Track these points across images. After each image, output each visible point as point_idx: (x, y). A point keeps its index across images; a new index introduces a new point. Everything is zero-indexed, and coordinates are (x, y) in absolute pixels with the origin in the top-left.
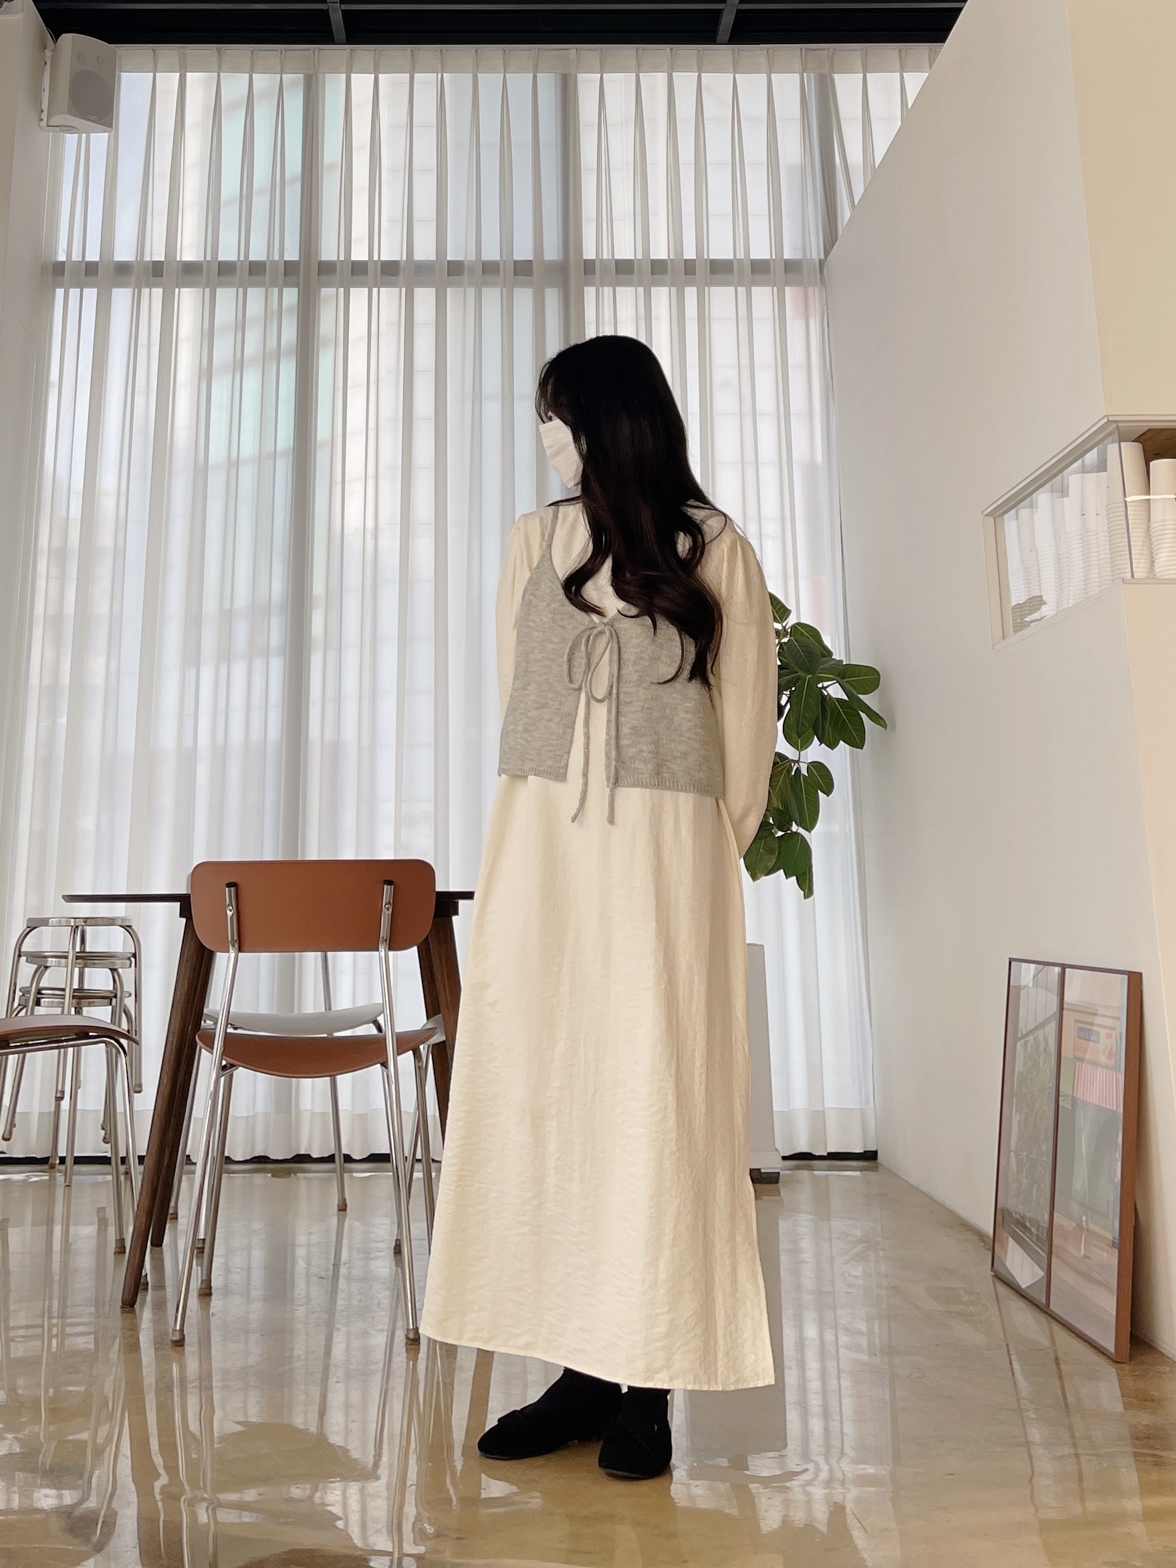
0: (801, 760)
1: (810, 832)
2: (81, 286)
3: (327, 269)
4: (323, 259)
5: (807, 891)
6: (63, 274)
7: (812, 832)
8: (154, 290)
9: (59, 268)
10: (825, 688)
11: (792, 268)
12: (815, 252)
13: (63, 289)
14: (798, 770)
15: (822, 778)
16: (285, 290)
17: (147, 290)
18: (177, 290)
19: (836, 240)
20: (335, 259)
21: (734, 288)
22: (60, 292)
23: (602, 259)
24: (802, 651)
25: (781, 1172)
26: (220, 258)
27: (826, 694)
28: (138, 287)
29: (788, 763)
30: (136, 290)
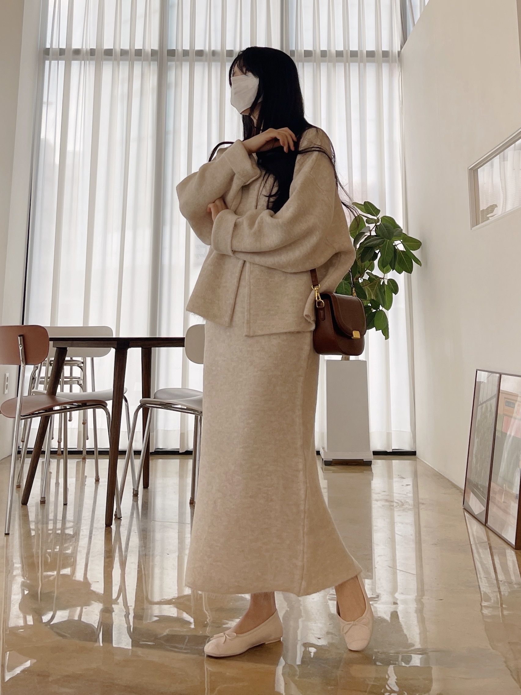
0: (385, 278)
1: (388, 310)
2: (58, 59)
3: (172, 53)
4: (169, 48)
5: (386, 336)
6: (49, 55)
7: (389, 310)
8: (91, 62)
9: (47, 52)
10: (396, 246)
11: (386, 54)
12: (397, 48)
13: (49, 61)
14: (384, 282)
15: (393, 287)
16: (152, 63)
17: (88, 62)
18: (102, 62)
19: (406, 41)
20: (175, 48)
21: (357, 64)
22: (47, 62)
23: (297, 50)
24: (386, 230)
25: (373, 461)
26: (121, 48)
27: (397, 248)
28: (83, 59)
29: (379, 280)
30: (83, 62)
